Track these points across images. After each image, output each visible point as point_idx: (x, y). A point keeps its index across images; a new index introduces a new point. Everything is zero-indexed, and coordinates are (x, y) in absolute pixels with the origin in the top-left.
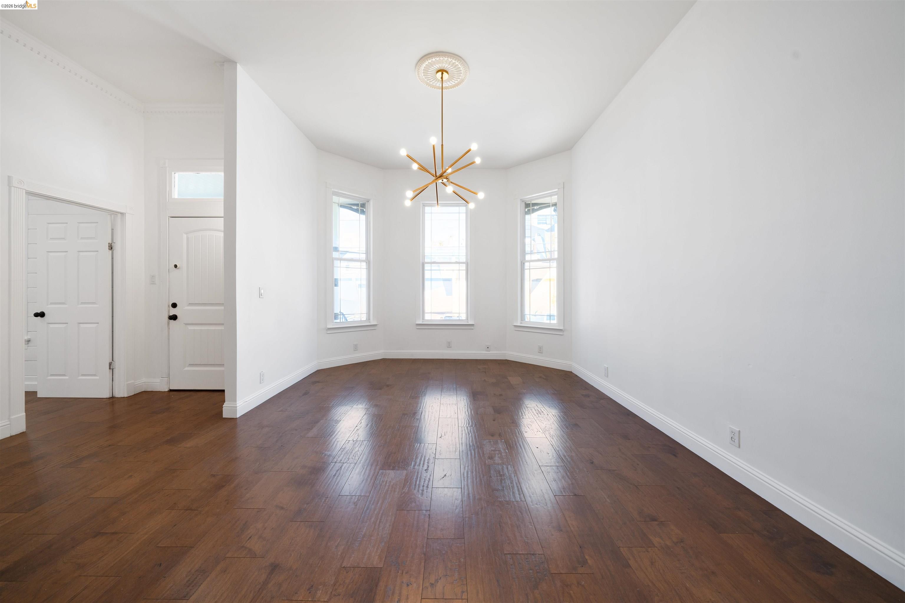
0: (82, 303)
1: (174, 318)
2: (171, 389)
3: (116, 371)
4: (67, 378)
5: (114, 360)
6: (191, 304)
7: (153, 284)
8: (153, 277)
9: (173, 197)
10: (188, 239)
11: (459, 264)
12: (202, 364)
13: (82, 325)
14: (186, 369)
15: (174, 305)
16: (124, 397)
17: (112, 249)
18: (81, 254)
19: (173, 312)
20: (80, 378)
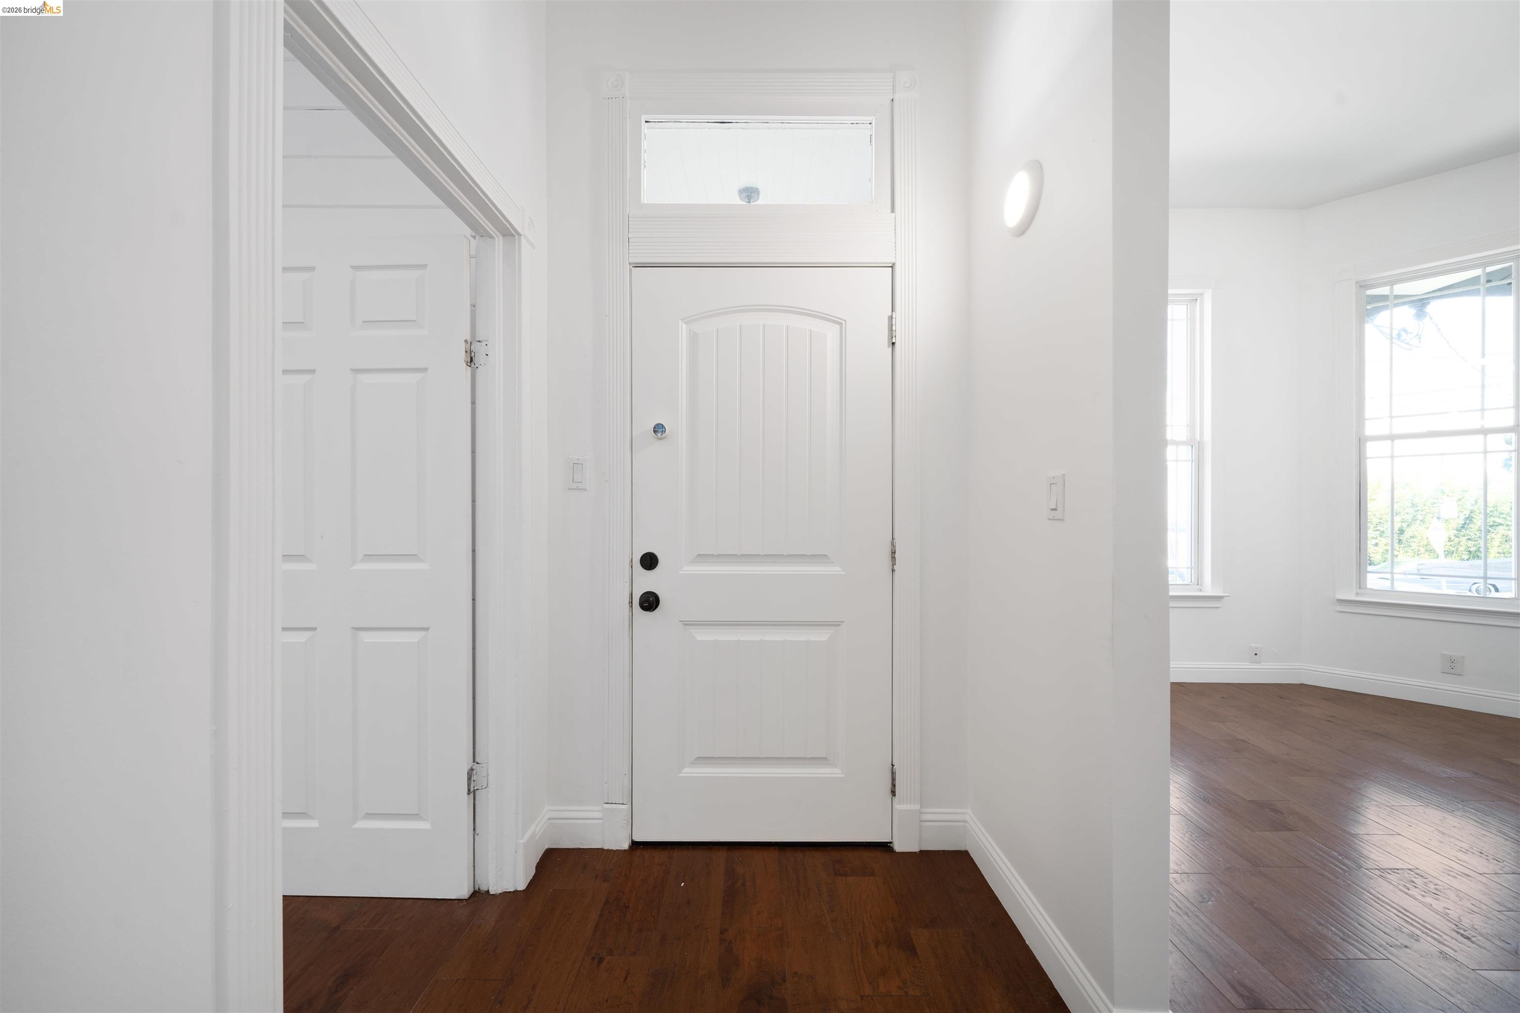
0: (369, 557)
1: (650, 602)
2: (638, 838)
3: (488, 799)
4: (314, 824)
5: (477, 760)
6: (702, 558)
7: (577, 489)
8: (576, 466)
9: (642, 202)
10: (694, 338)
11: (1177, 446)
12: (738, 756)
13: (368, 638)
14: (689, 771)
15: (649, 561)
16: (514, 891)
17: (473, 364)
18: (365, 378)
19: (647, 581)
20: (361, 824)
